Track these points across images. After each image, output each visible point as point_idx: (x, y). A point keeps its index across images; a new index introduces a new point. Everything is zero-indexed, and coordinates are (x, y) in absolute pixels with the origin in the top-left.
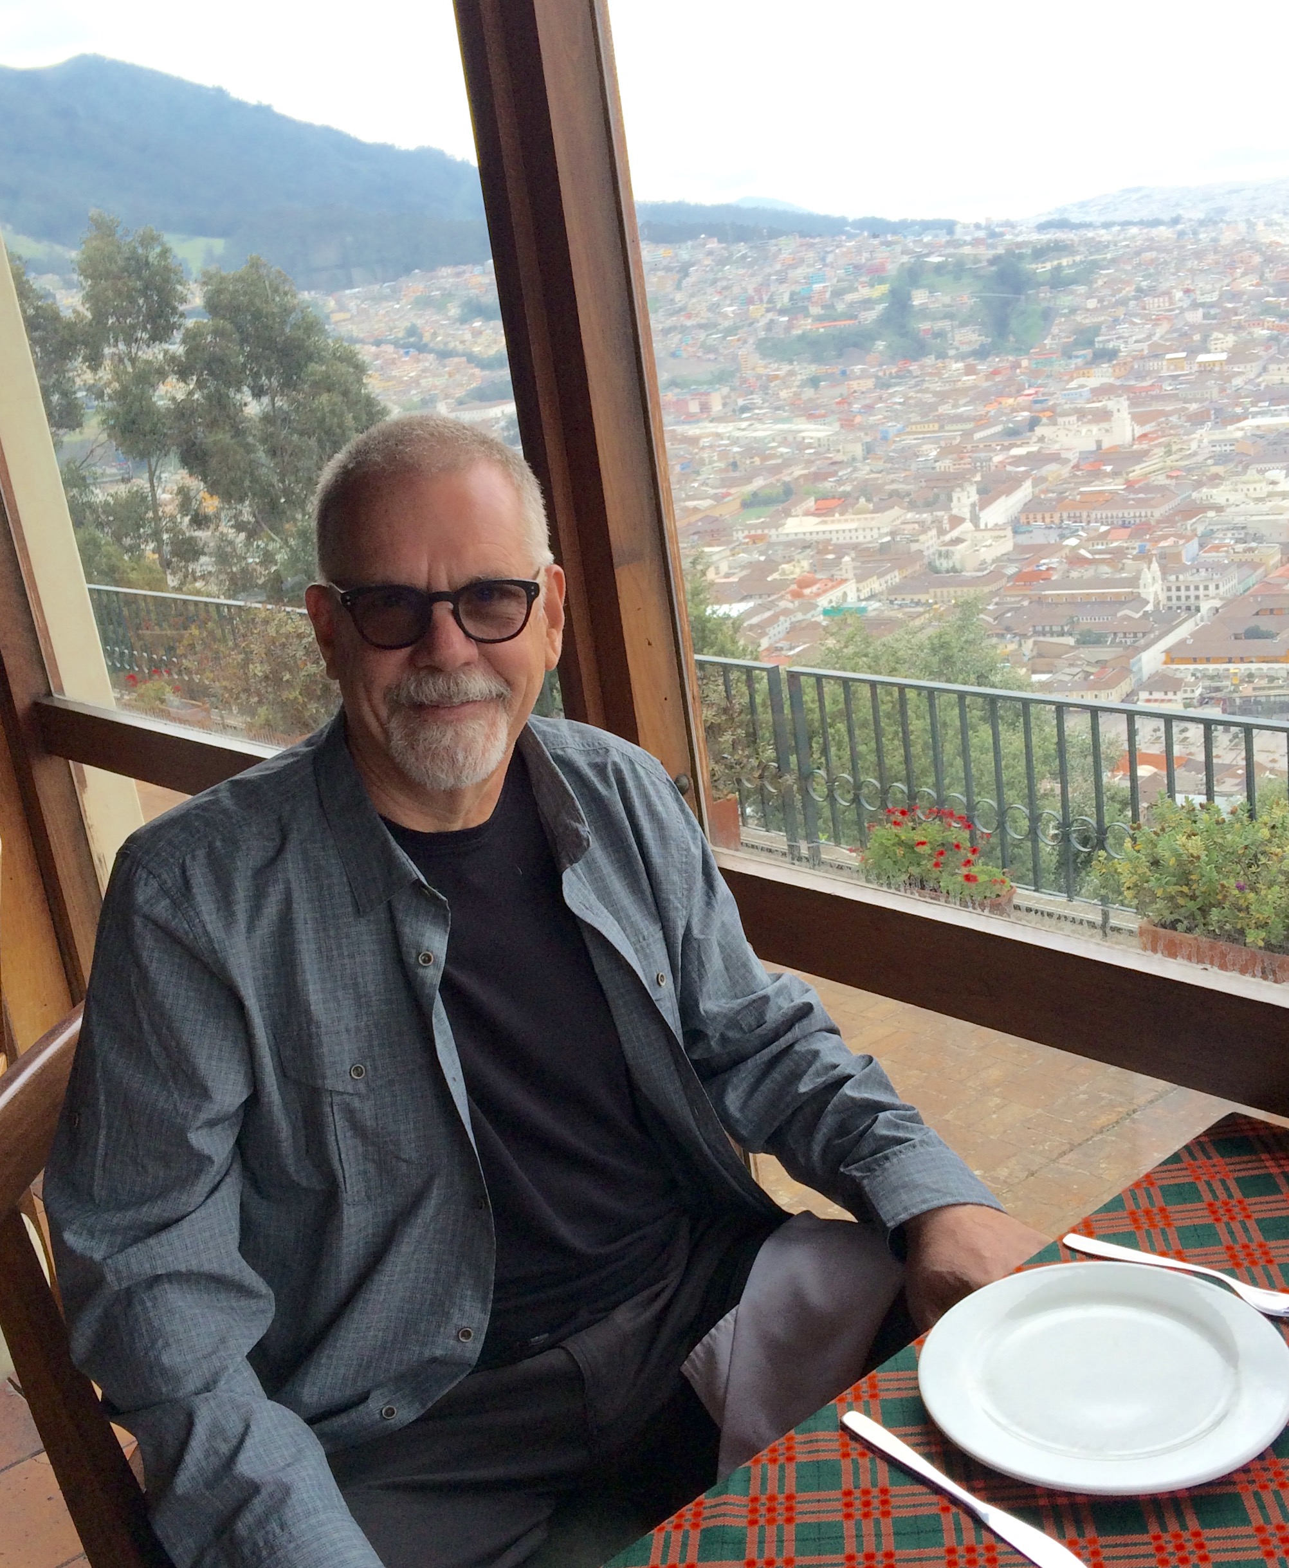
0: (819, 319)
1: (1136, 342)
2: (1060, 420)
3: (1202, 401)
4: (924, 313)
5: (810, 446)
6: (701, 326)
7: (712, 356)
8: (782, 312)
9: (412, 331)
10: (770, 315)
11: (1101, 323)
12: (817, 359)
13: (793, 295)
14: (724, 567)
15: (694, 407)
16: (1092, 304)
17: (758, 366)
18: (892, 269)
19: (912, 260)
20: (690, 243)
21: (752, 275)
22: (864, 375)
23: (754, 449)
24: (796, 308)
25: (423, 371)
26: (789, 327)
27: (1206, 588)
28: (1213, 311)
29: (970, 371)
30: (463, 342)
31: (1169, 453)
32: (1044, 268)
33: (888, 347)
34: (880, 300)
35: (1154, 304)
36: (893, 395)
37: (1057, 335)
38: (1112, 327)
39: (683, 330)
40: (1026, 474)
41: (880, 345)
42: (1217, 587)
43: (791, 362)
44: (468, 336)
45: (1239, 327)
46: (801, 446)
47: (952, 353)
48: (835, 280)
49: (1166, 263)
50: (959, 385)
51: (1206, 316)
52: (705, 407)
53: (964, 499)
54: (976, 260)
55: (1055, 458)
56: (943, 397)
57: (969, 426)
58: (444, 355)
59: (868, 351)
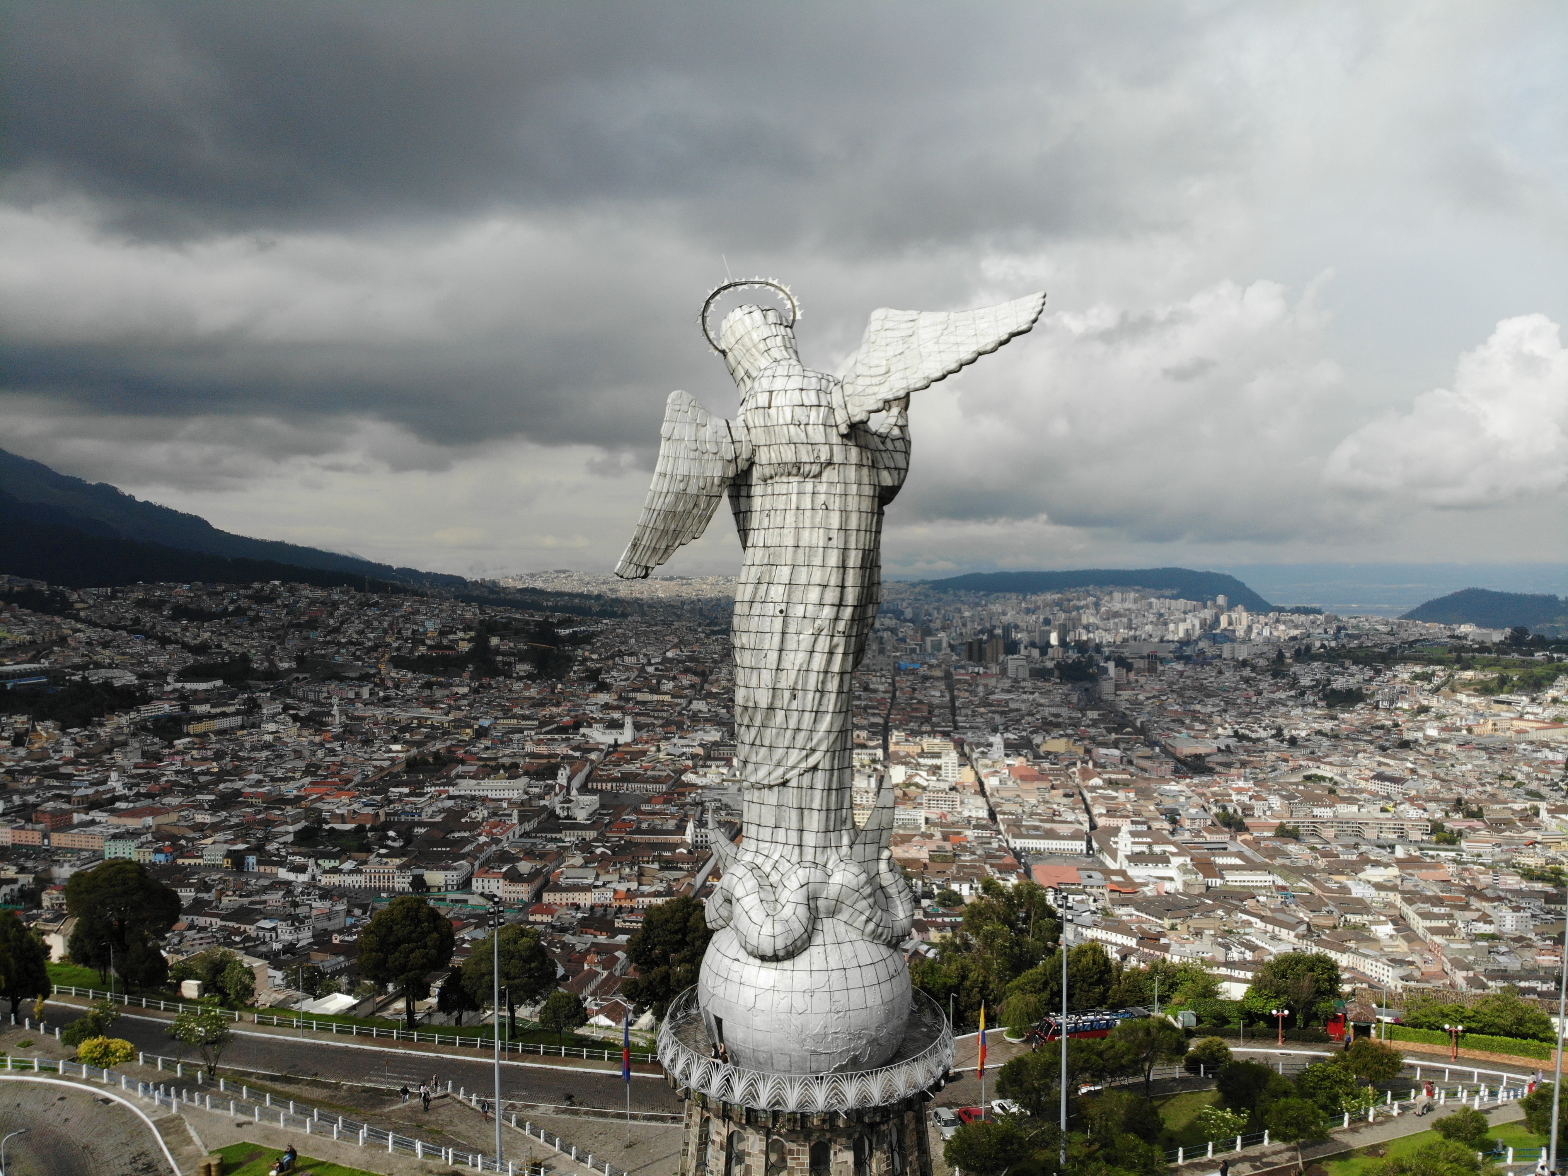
0: (430, 648)
1: (622, 680)
2: (593, 724)
3: (663, 720)
4: (497, 651)
6: (352, 643)
7: (360, 662)
8: (408, 640)
10: (399, 641)
11: (601, 668)
12: (431, 671)
13: (414, 631)
15: (351, 695)
16: (595, 656)
17: (391, 672)
20: (339, 587)
22: (461, 684)
24: (416, 639)
25: (151, 650)
26: (412, 651)
28: (660, 667)
29: (528, 687)
31: (659, 750)
33: (476, 668)
34: (470, 640)
35: (629, 659)
36: (482, 698)
37: (575, 672)
38: (608, 672)
39: (339, 644)
40: (582, 757)
41: (471, 667)
43: (413, 671)
45: (674, 678)
46: (433, 727)
47: (515, 675)
48: (440, 625)
49: (629, 637)
50: (522, 695)
51: (657, 670)
52: (358, 695)
53: (564, 774)
55: (595, 747)
56: (514, 702)
58: (164, 641)
59: (464, 671)
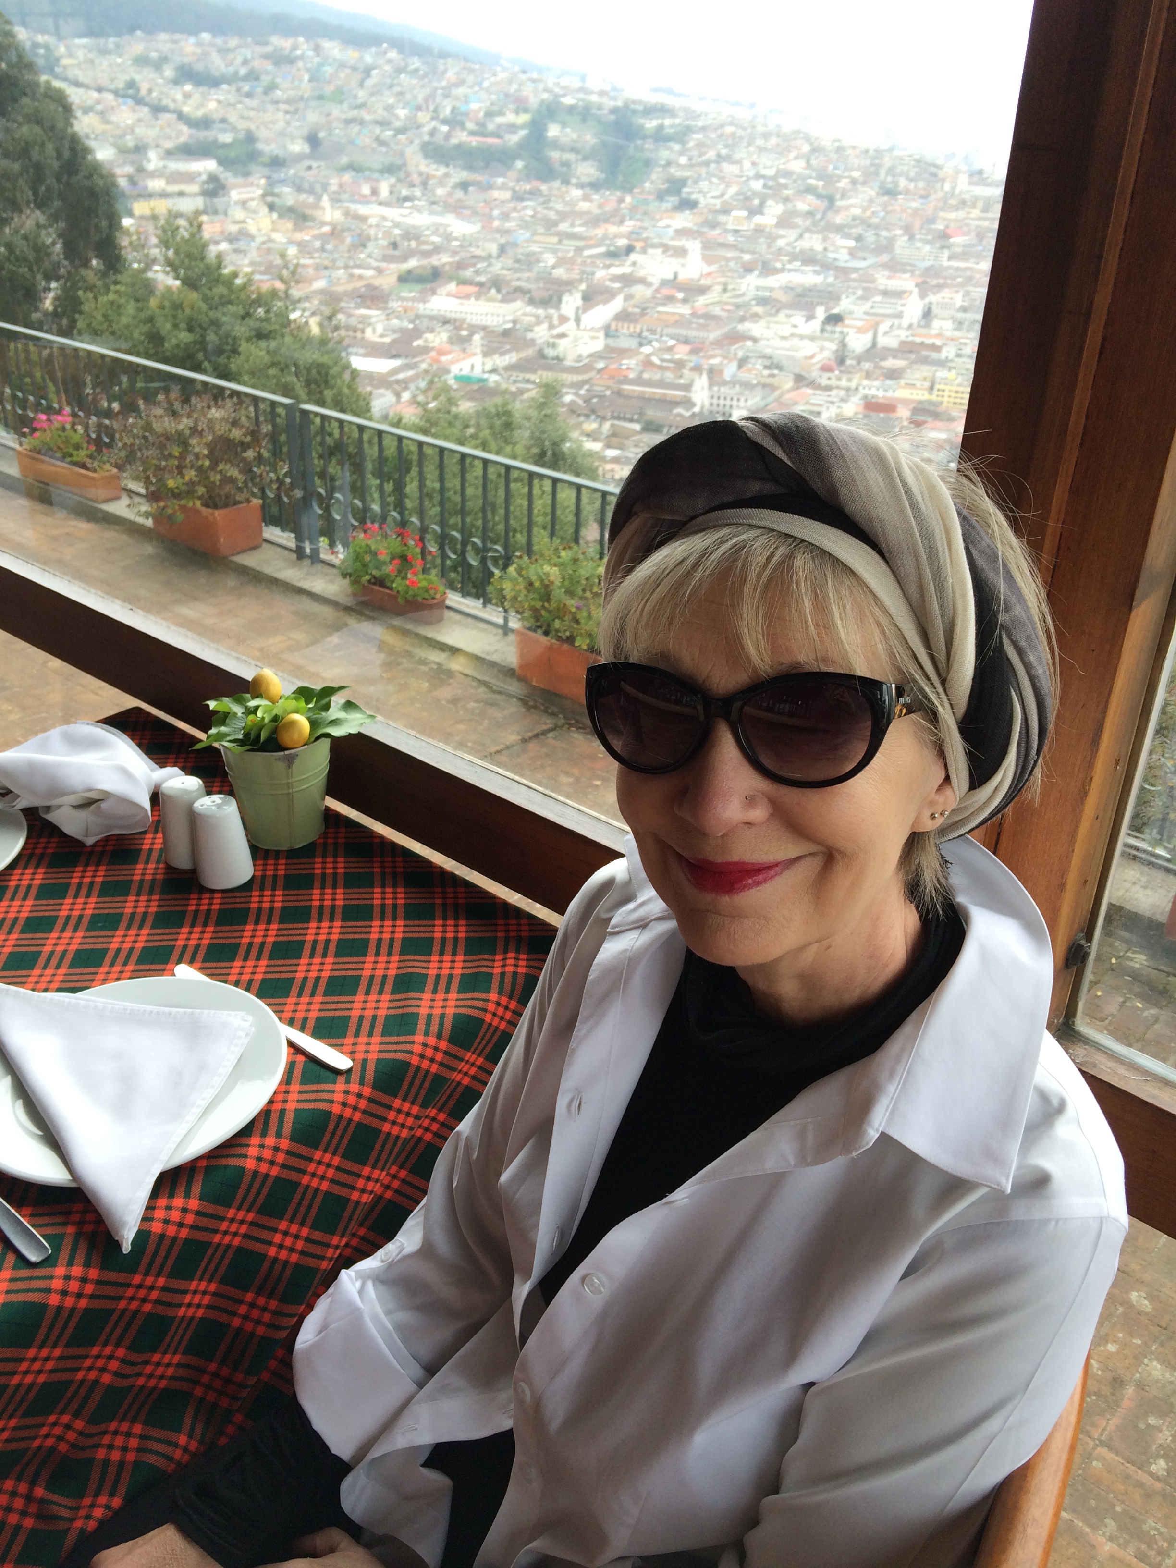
0: (473, 133)
1: (713, 197)
2: (650, 251)
3: (753, 253)
4: (555, 144)
5: (456, 239)
6: (378, 123)
7: (384, 149)
8: (445, 122)
9: (131, 84)
10: (434, 123)
11: (688, 178)
12: (470, 168)
13: (453, 110)
14: (380, 329)
15: (366, 190)
16: (683, 160)
17: (419, 164)
18: (534, 102)
19: (551, 98)
20: (373, 49)
21: (423, 86)
22: (504, 187)
23: (411, 234)
24: (455, 121)
25: (140, 120)
26: (448, 136)
27: (738, 400)
28: (771, 183)
29: (586, 198)
30: (174, 101)
31: (725, 290)
32: (651, 124)
33: (526, 167)
34: (522, 127)
35: (729, 169)
36: (525, 208)
37: (653, 181)
38: (695, 182)
39: (362, 122)
40: (620, 290)
41: (519, 164)
42: (746, 400)
43: (447, 166)
44: (179, 97)
45: (786, 200)
46: (449, 238)
47: (574, 181)
48: (488, 103)
49: (741, 138)
50: (577, 208)
51: (765, 186)
52: (375, 192)
53: (571, 302)
54: (600, 107)
55: (642, 281)
56: (563, 216)
57: (581, 243)
58: (158, 109)
59: (509, 167)
